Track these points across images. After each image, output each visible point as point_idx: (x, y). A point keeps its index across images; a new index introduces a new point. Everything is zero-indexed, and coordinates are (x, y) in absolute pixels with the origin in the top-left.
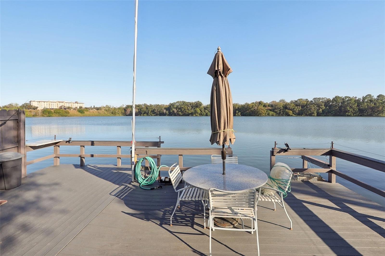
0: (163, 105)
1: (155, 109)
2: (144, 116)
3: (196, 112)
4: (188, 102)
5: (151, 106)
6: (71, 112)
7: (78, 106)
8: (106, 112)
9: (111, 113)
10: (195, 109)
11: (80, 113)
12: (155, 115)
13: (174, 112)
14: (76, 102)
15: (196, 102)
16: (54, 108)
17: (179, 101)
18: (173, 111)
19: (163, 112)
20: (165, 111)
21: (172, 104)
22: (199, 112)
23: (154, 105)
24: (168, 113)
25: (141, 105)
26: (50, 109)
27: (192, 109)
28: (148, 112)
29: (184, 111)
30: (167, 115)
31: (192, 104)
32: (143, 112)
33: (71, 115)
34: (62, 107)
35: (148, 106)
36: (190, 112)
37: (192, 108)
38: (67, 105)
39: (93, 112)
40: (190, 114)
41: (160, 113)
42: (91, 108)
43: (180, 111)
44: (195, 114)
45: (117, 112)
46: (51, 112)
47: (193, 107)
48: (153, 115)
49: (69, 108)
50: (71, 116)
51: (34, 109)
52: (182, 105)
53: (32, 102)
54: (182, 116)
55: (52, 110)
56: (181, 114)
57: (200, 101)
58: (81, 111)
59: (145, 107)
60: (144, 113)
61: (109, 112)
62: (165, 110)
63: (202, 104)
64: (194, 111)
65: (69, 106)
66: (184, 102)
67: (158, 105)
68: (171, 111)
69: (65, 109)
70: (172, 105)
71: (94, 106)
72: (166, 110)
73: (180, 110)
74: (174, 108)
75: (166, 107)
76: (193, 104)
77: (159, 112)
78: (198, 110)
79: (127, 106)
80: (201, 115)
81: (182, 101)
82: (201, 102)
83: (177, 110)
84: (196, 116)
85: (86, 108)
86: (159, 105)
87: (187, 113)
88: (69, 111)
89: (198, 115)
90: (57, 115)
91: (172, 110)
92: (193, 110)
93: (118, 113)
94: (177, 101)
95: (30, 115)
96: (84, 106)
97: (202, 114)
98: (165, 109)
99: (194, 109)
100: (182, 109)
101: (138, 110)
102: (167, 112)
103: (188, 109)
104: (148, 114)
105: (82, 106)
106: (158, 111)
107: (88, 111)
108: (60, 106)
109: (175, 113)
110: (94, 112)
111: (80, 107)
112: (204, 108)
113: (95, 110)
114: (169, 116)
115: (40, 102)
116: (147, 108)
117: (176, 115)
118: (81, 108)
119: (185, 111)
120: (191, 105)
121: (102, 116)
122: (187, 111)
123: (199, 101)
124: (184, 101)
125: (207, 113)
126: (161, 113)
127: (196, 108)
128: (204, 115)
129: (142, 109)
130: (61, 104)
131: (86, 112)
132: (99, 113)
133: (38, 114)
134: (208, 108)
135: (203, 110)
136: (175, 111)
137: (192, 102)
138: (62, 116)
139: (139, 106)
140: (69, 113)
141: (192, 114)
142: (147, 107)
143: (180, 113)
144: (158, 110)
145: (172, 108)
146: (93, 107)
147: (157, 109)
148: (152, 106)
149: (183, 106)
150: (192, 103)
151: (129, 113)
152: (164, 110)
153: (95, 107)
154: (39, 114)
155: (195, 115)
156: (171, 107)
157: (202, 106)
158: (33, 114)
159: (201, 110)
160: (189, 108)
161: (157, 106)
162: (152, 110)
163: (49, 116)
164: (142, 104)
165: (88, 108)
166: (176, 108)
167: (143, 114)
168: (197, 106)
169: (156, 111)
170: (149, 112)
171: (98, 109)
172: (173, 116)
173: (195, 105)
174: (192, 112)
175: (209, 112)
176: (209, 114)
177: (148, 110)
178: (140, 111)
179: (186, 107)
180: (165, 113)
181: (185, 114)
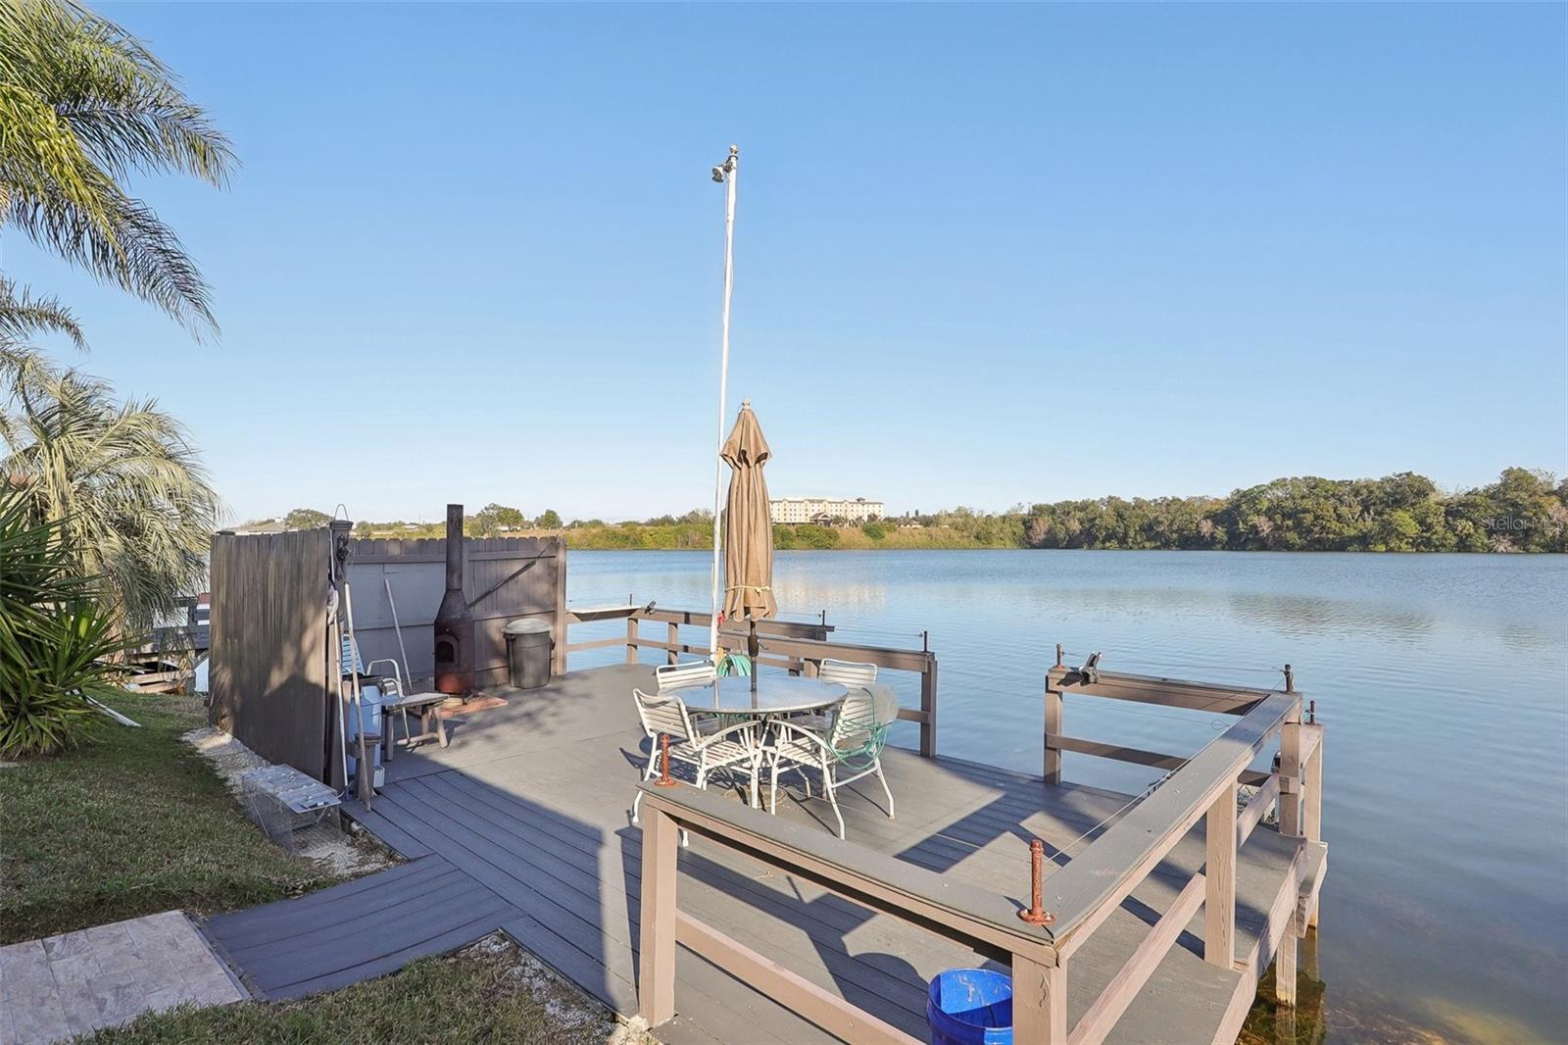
0: (1201, 499)
1: (1160, 519)
2: (1108, 548)
3: (1389, 531)
4: (1341, 483)
5: (1139, 504)
6: (845, 532)
7: (864, 512)
8: (955, 534)
9: (972, 538)
10: (1385, 517)
11: (871, 539)
12: (1159, 544)
13: (1257, 533)
14: (858, 500)
15: (1393, 480)
16: (797, 521)
17: (1285, 480)
18: (1254, 529)
19: (1200, 532)
20: (1206, 527)
21: (1245, 494)
22: (1412, 529)
23: (1155, 500)
24: (1225, 538)
25: (1093, 502)
26: (789, 524)
27: (1366, 515)
28: (1126, 535)
29: (1317, 529)
30: (1220, 546)
31: (1364, 492)
32: (1104, 534)
33: (843, 545)
34: (820, 518)
35: (1126, 506)
36: (1353, 532)
37: (1366, 509)
38: (832, 511)
39: (911, 534)
40: (1352, 540)
41: (1181, 535)
42: (907, 521)
43: (1288, 529)
44: (1387, 544)
45: (994, 531)
46: (789, 533)
47: (1374, 504)
48: (1147, 544)
49: (838, 520)
50: (843, 547)
52: (1303, 497)
54: (1302, 549)
55: (792, 529)
56: (1299, 541)
58: (875, 529)
59: (1111, 513)
60: (1108, 538)
61: (965, 534)
62: (1210, 523)
63: (1434, 490)
64: (1378, 528)
65: (838, 513)
66: (1314, 485)
67: (1173, 500)
68: (1241, 525)
69: (827, 523)
70: (1246, 499)
71: (917, 512)
72: (1213, 521)
73: (1290, 523)
74: (1258, 513)
75: (1217, 507)
76: (1371, 492)
77: (1180, 531)
78: (1405, 520)
79: (1034, 508)
80: (1422, 548)
81: (1305, 478)
82: (1421, 479)
83: (1276, 524)
84: (1390, 550)
85: (888, 519)
86: (1180, 500)
87: (1331, 536)
88: (839, 532)
89: (1403, 545)
90: (805, 543)
91: (1245, 522)
92: (1369, 523)
93: (1001, 535)
94: (1274, 479)
96: (882, 513)
97: (1429, 539)
98: (1211, 516)
99: (1380, 514)
100: (1305, 518)
101: (1081, 523)
102: (1221, 533)
103: (1339, 516)
104: (1123, 542)
105: (877, 513)
106: (1175, 527)
107: (895, 530)
108: (813, 514)
109: (1264, 534)
110: (916, 532)
111: (869, 516)
112: (1443, 509)
113: (919, 526)
114: (1231, 549)
116: (1120, 516)
117: (1266, 545)
118: (873, 520)
119: (1323, 527)
120: (1356, 496)
121: (940, 548)
122: (1334, 525)
123: (1409, 474)
124: (1314, 478)
125: (1469, 535)
126: (1187, 538)
127: (1388, 510)
128: (1444, 546)
129: (1097, 521)
130: (816, 508)
131: (887, 535)
132: (931, 536)
134: (1476, 506)
135: (1438, 522)
136: (1265, 526)
137: (1362, 478)
138: (818, 548)
139: (1087, 508)
140: (836, 537)
141: (1364, 543)
142: (1120, 510)
143: (1292, 537)
144: (1171, 525)
145: (1248, 515)
146: (912, 515)
147: (1170, 517)
148: (1144, 507)
149: (1308, 503)
150: (1365, 487)
151: (1042, 536)
152: (1204, 522)
153: (920, 514)
155: (1382, 548)
156: (1239, 506)
157: (1433, 498)
159: (1421, 523)
160: (1344, 510)
161: (1170, 503)
162: (1146, 521)
163: (784, 549)
164: (1097, 499)
165: (895, 520)
166: (1270, 513)
167: (1103, 542)
168: (1397, 502)
169: (1161, 529)
170: (1132, 534)
171: (927, 522)
172: (1250, 550)
173: (1382, 495)
174: (1365, 530)
175: (1482, 530)
176: (1486, 541)
177: (1126, 526)
178: (1091, 527)
179: (1328, 507)
180: (1208, 535)
181: (1319, 540)
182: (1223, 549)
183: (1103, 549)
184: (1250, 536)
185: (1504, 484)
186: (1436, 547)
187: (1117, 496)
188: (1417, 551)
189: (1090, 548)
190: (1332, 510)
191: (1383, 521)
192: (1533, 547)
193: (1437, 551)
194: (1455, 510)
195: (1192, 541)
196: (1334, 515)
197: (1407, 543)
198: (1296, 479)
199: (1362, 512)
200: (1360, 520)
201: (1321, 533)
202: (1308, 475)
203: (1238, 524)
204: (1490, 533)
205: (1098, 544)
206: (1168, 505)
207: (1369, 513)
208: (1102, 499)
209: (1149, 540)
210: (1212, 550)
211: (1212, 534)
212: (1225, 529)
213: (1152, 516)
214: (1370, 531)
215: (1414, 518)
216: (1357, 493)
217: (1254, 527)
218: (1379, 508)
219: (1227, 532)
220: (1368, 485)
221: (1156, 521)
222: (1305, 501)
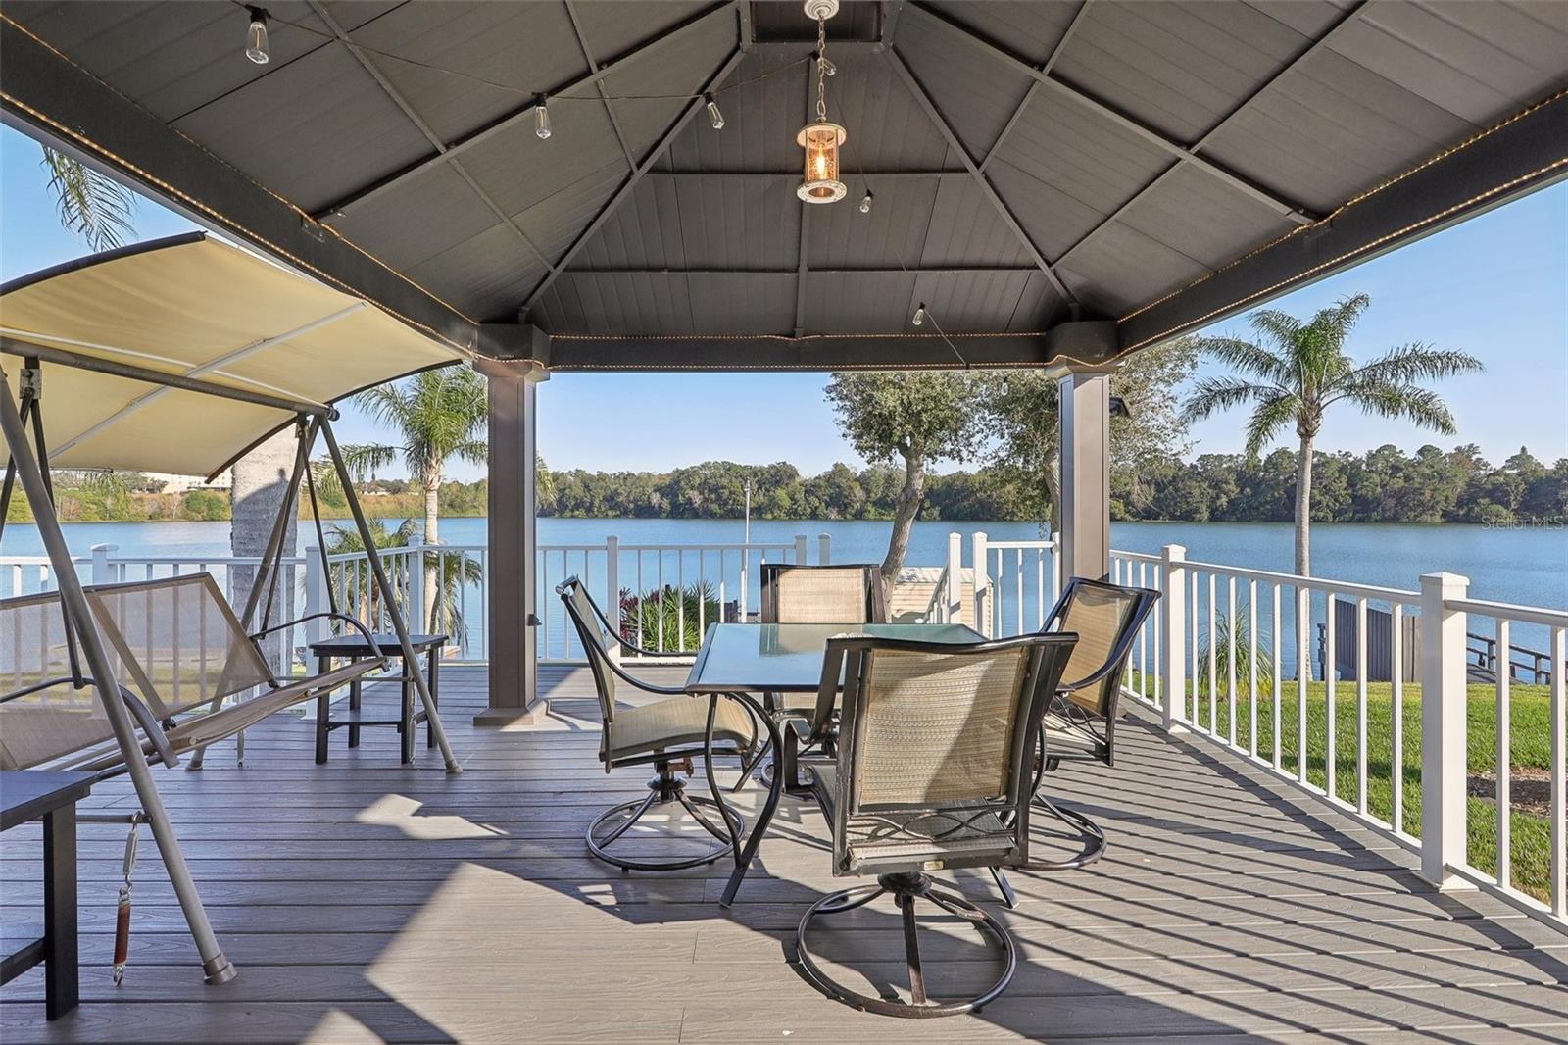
0: (649, 474)
1: (620, 491)
2: (576, 517)
3: (773, 504)
4: (745, 467)
5: (602, 477)
10: (771, 493)
12: (618, 512)
13: (691, 504)
15: (775, 467)
17: (710, 463)
18: (690, 501)
19: (650, 503)
20: (655, 498)
21: (683, 473)
22: (787, 502)
23: (615, 474)
24: (669, 508)
25: (563, 473)
27: (760, 491)
28: (592, 504)
29: (730, 502)
30: (665, 515)
31: (759, 475)
32: (573, 503)
35: (591, 478)
37: (760, 487)
41: (636, 505)
43: (712, 502)
44: (772, 512)
45: (468, 499)
47: (765, 483)
48: (610, 513)
51: (151, 491)
52: (721, 477)
54: (722, 517)
56: (719, 511)
57: (788, 463)
59: (579, 484)
60: (577, 507)
62: (658, 495)
63: (798, 475)
64: (767, 502)
66: (729, 467)
67: (629, 475)
68: (680, 498)
70: (681, 477)
72: (660, 493)
73: (713, 496)
74: (692, 488)
75: (662, 481)
76: (763, 475)
77: (635, 501)
78: (781, 494)
80: (792, 516)
81: (723, 462)
82: (791, 466)
83: (704, 497)
84: (774, 518)
86: (633, 475)
87: (738, 507)
89: (782, 515)
91: (683, 495)
92: (762, 498)
94: (702, 462)
95: (138, 514)
97: (796, 509)
98: (658, 489)
99: (768, 490)
100: (723, 493)
102: (666, 504)
103: (744, 492)
104: (590, 511)
106: (632, 498)
109: (696, 505)
112: (803, 489)
114: (673, 517)
116: (587, 487)
117: (697, 514)
119: (734, 500)
120: (754, 477)
122: (741, 499)
123: (784, 463)
124: (729, 463)
125: (817, 508)
126: (641, 508)
127: (773, 488)
128: (804, 515)
129: (567, 491)
132: (401, 504)
133: (167, 511)
134: (820, 487)
135: (799, 496)
136: (697, 499)
137: (758, 464)
141: (758, 513)
142: (587, 482)
143: (715, 507)
144: (628, 496)
145: (685, 490)
147: (628, 490)
148: (607, 480)
149: (725, 482)
152: (653, 494)
154: (174, 508)
155: (770, 516)
156: (679, 482)
157: (797, 480)
158: (148, 509)
159: (792, 499)
160: (747, 487)
161: (627, 478)
162: (609, 492)
164: (566, 471)
166: (701, 488)
167: (573, 511)
168: (777, 482)
169: (621, 499)
170: (597, 503)
171: (394, 488)
172: (687, 518)
173: (769, 477)
174: (758, 503)
175: (823, 504)
176: (825, 511)
177: (592, 496)
178: (561, 497)
179: (737, 484)
180: (656, 505)
181: (732, 510)
182: (667, 517)
183: (573, 516)
184: (687, 507)
185: (833, 472)
186: (799, 515)
187: (583, 469)
188: (789, 519)
189: (560, 516)
190: (740, 487)
191: (770, 496)
192: (848, 516)
193: (800, 518)
194: (811, 489)
195: (644, 511)
196: (741, 492)
197: (784, 513)
198: (717, 462)
199: (758, 489)
200: (757, 495)
201: (732, 505)
202: (724, 460)
203: (678, 496)
204: (828, 505)
205: (568, 513)
206: (625, 479)
207: (762, 490)
208: (570, 472)
209: (611, 508)
210: (660, 518)
211: (660, 504)
212: (668, 501)
213: (613, 488)
214: (763, 504)
215: (787, 494)
216: (755, 475)
217: (690, 499)
218: (768, 487)
219: (670, 503)
220: (761, 469)
221: (617, 493)
222: (723, 480)
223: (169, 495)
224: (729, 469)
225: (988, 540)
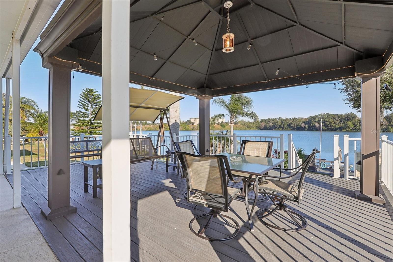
0: (301, 118)
1: (292, 123)
3: (346, 126)
4: (335, 115)
5: (287, 119)
6: (216, 126)
7: (220, 121)
8: (242, 126)
9: (246, 127)
10: (346, 123)
11: (222, 128)
12: (292, 129)
15: (347, 114)
17: (322, 114)
18: (315, 126)
19: (301, 126)
20: (303, 125)
21: (312, 117)
22: (352, 126)
23: (291, 118)
24: (308, 128)
25: (276, 119)
27: (341, 122)
28: (284, 127)
29: (329, 126)
30: (306, 130)
31: (341, 117)
32: (278, 126)
33: (216, 129)
35: (283, 120)
36: (338, 127)
37: (341, 121)
40: (338, 128)
44: (346, 129)
45: (251, 126)
47: (343, 120)
48: (289, 129)
49: (214, 123)
51: (192, 124)
52: (326, 118)
53: (191, 119)
56: (325, 129)
58: (223, 125)
59: (280, 121)
60: (279, 127)
61: (244, 126)
62: (304, 124)
63: (357, 117)
66: (329, 115)
67: (295, 118)
68: (311, 125)
72: (305, 124)
74: (316, 122)
75: (305, 120)
76: (342, 117)
77: (297, 126)
78: (350, 123)
79: (261, 120)
84: (347, 131)
85: (226, 123)
86: (296, 118)
87: (333, 127)
89: (350, 130)
91: (312, 124)
92: (342, 124)
93: (253, 127)
94: (319, 114)
95: (190, 129)
96: (224, 121)
97: (356, 128)
98: (304, 122)
100: (326, 123)
101: (273, 124)
103: (335, 123)
104: (283, 128)
106: (296, 125)
107: (228, 125)
109: (317, 127)
114: (309, 130)
115: (195, 119)
116: (282, 122)
117: (317, 129)
118: (222, 123)
119: (331, 125)
120: (339, 118)
121: (239, 130)
122: (334, 125)
123: (351, 113)
124: (329, 114)
126: (299, 128)
127: (346, 121)
129: (277, 123)
131: (226, 127)
132: (236, 127)
133: (195, 128)
135: (358, 124)
136: (317, 125)
139: (274, 120)
140: (213, 127)
141: (341, 129)
142: (282, 121)
144: (294, 124)
145: (313, 122)
147: (294, 123)
148: (288, 120)
149: (327, 120)
150: (341, 116)
151: (263, 127)
155: (345, 130)
156: (311, 120)
158: (192, 128)
160: (336, 121)
161: (294, 119)
162: (289, 123)
165: (228, 123)
166: (318, 122)
167: (278, 128)
168: (348, 119)
169: (292, 125)
171: (235, 123)
172: (314, 130)
173: (345, 118)
174: (341, 126)
177: (284, 124)
178: (275, 125)
179: (332, 120)
180: (303, 127)
181: (330, 128)
182: (307, 130)
183: (278, 130)
184: (314, 127)
186: (357, 130)
187: (281, 117)
188: (353, 131)
189: (275, 130)
190: (333, 121)
191: (345, 124)
195: (300, 129)
196: (334, 123)
197: (351, 129)
198: (324, 114)
199: (340, 122)
200: (340, 124)
201: (330, 127)
202: (327, 113)
203: (311, 124)
205: (277, 129)
206: (294, 120)
207: (342, 122)
208: (278, 118)
209: (289, 128)
210: (305, 130)
211: (305, 127)
212: (307, 126)
213: (290, 122)
214: (342, 126)
215: (352, 123)
216: (339, 117)
217: (315, 125)
218: (344, 121)
219: (308, 126)
220: (341, 115)
221: (291, 123)
222: (327, 119)
223: (195, 125)
224: (329, 116)
225: (349, 137)
